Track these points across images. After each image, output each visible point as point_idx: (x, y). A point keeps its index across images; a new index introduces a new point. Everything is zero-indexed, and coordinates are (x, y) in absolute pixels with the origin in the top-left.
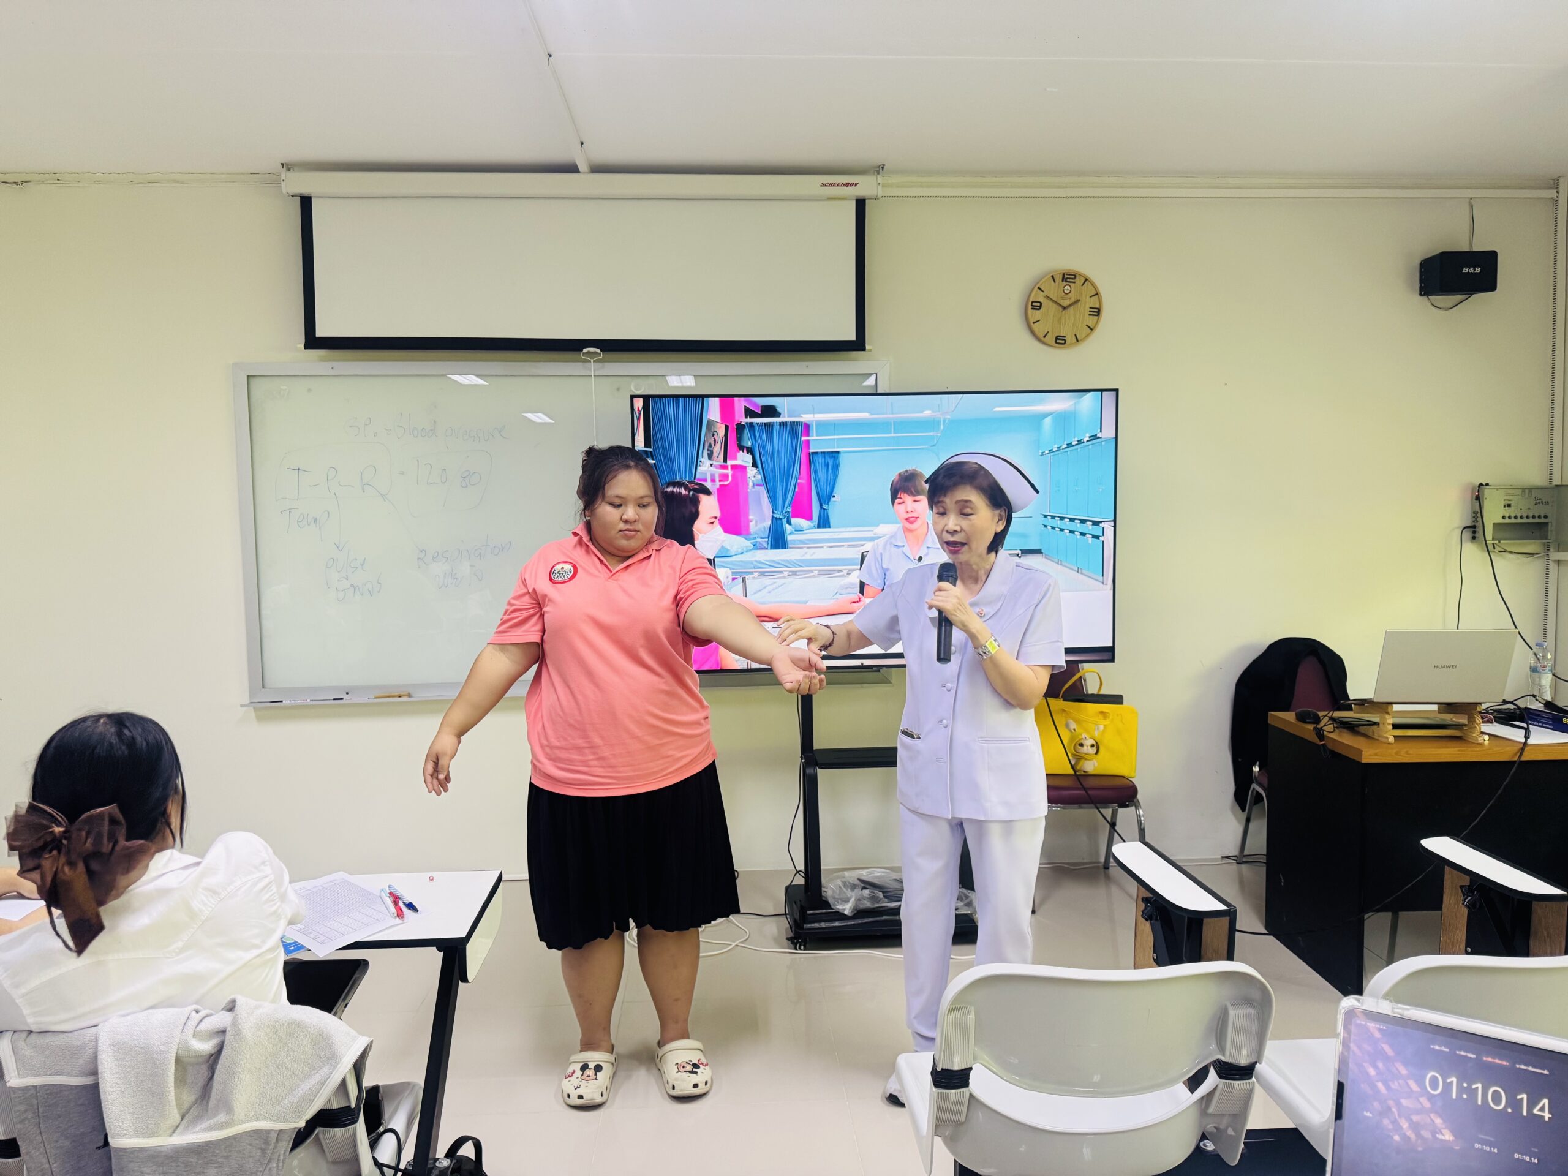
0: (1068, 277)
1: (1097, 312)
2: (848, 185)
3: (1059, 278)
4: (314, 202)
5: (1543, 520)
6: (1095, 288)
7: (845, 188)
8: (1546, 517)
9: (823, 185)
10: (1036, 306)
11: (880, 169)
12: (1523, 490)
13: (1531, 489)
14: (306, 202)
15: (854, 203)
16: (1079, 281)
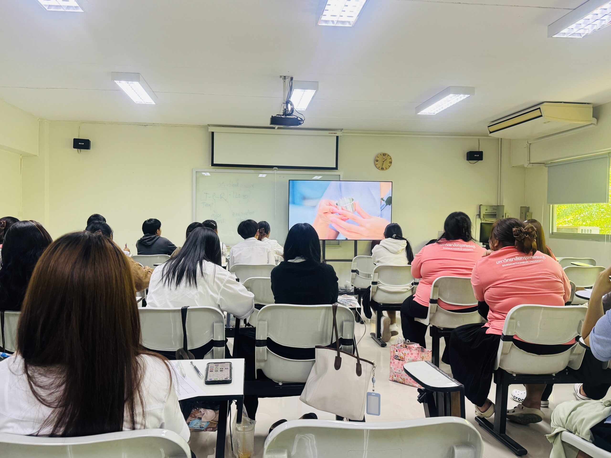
0: (384, 155)
1: (391, 163)
2: (335, 133)
3: (382, 155)
4: (214, 133)
5: (495, 214)
6: (391, 157)
7: (334, 134)
8: (496, 213)
9: (329, 133)
10: (377, 161)
11: (342, 130)
12: (490, 206)
13: (492, 206)
14: (213, 133)
15: (336, 137)
16: (387, 155)
